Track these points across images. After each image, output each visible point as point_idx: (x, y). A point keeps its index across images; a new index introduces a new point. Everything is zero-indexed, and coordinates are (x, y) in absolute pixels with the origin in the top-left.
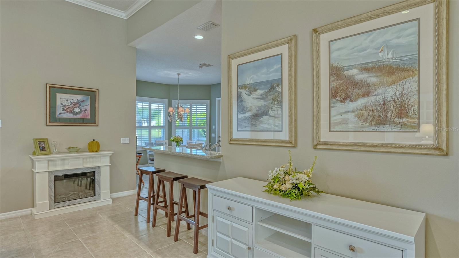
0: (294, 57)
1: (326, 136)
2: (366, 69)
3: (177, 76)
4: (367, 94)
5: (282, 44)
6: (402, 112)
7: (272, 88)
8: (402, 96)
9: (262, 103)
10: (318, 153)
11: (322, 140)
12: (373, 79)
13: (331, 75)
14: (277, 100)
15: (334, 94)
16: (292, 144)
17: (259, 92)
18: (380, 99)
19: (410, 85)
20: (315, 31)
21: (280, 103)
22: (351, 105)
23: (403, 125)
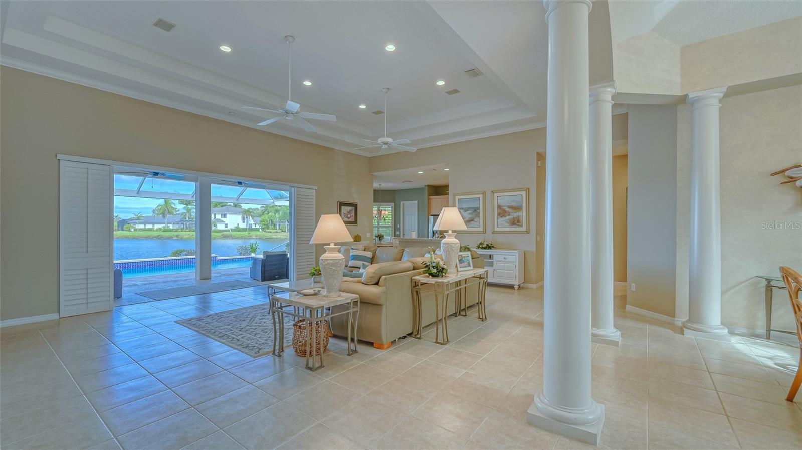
0: (484, 200)
1: (497, 229)
2: (509, 207)
3: (379, 186)
4: (509, 215)
5: (480, 194)
6: (518, 222)
7: (475, 211)
8: (518, 216)
9: (471, 216)
10: (495, 235)
11: (495, 230)
12: (510, 211)
13: (498, 208)
14: (478, 215)
15: (499, 215)
16: (484, 232)
17: (470, 212)
18: (512, 217)
19: (520, 214)
20: (492, 192)
21: (479, 217)
22: (504, 219)
23: (518, 225)
